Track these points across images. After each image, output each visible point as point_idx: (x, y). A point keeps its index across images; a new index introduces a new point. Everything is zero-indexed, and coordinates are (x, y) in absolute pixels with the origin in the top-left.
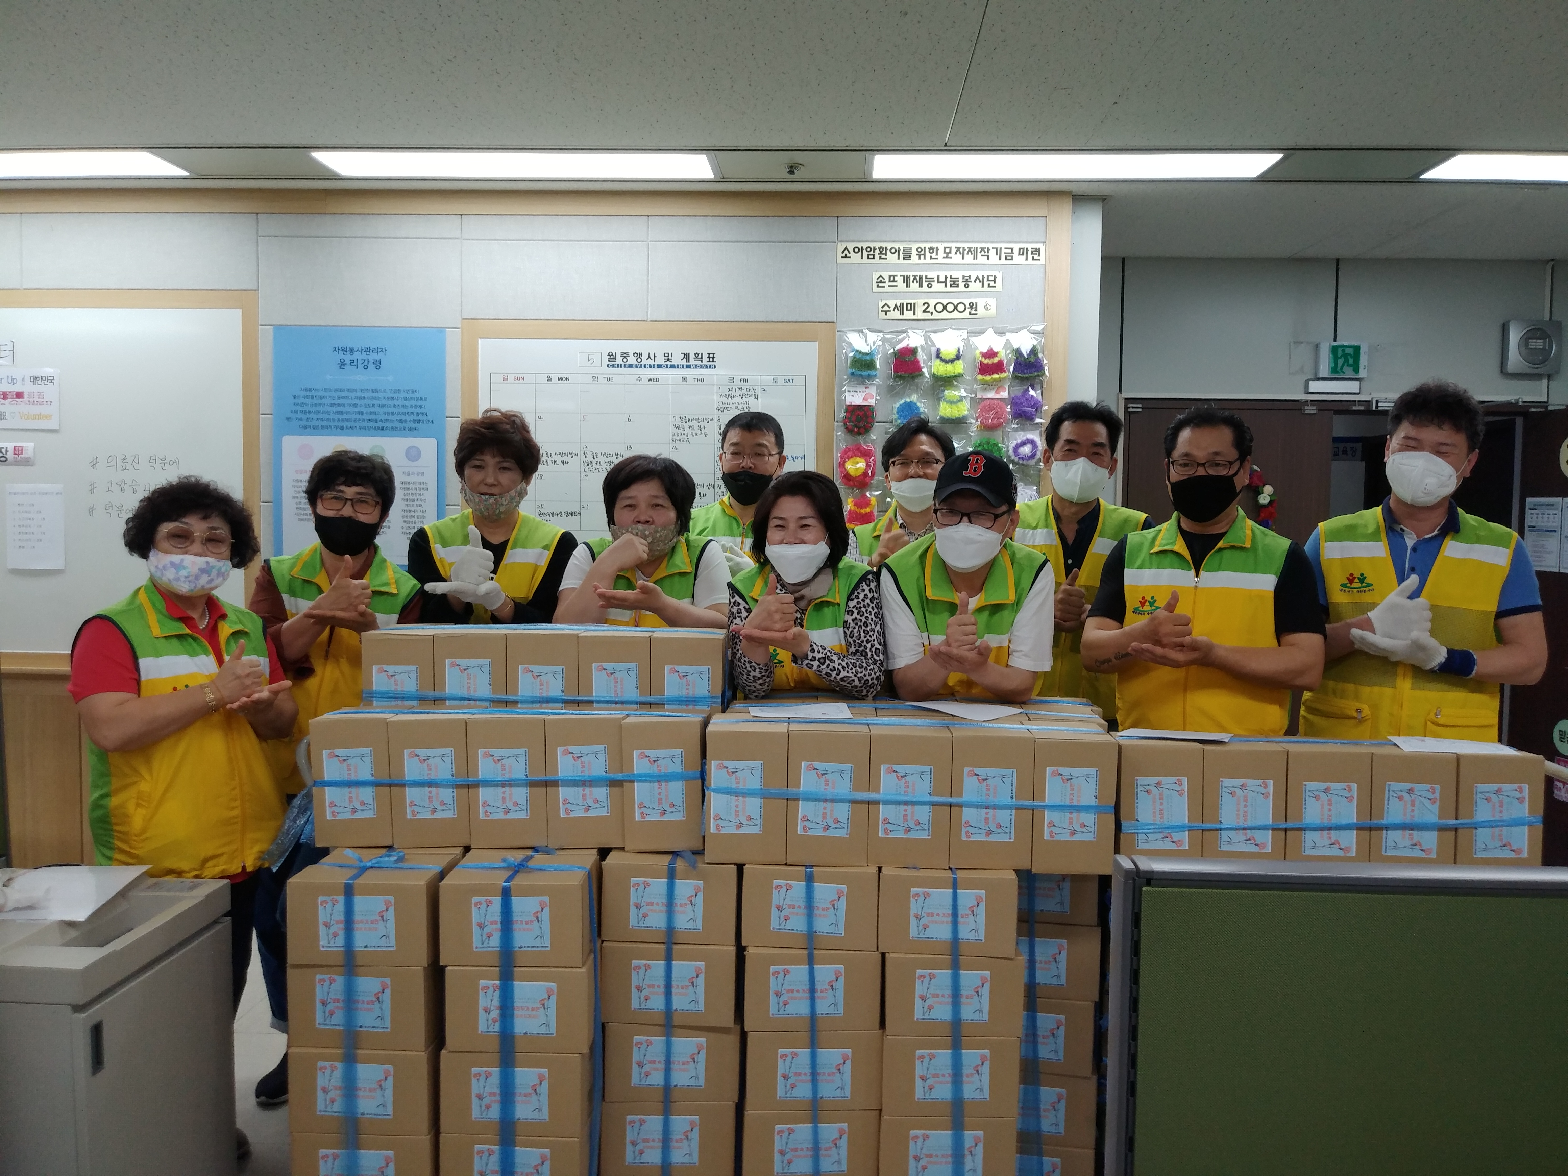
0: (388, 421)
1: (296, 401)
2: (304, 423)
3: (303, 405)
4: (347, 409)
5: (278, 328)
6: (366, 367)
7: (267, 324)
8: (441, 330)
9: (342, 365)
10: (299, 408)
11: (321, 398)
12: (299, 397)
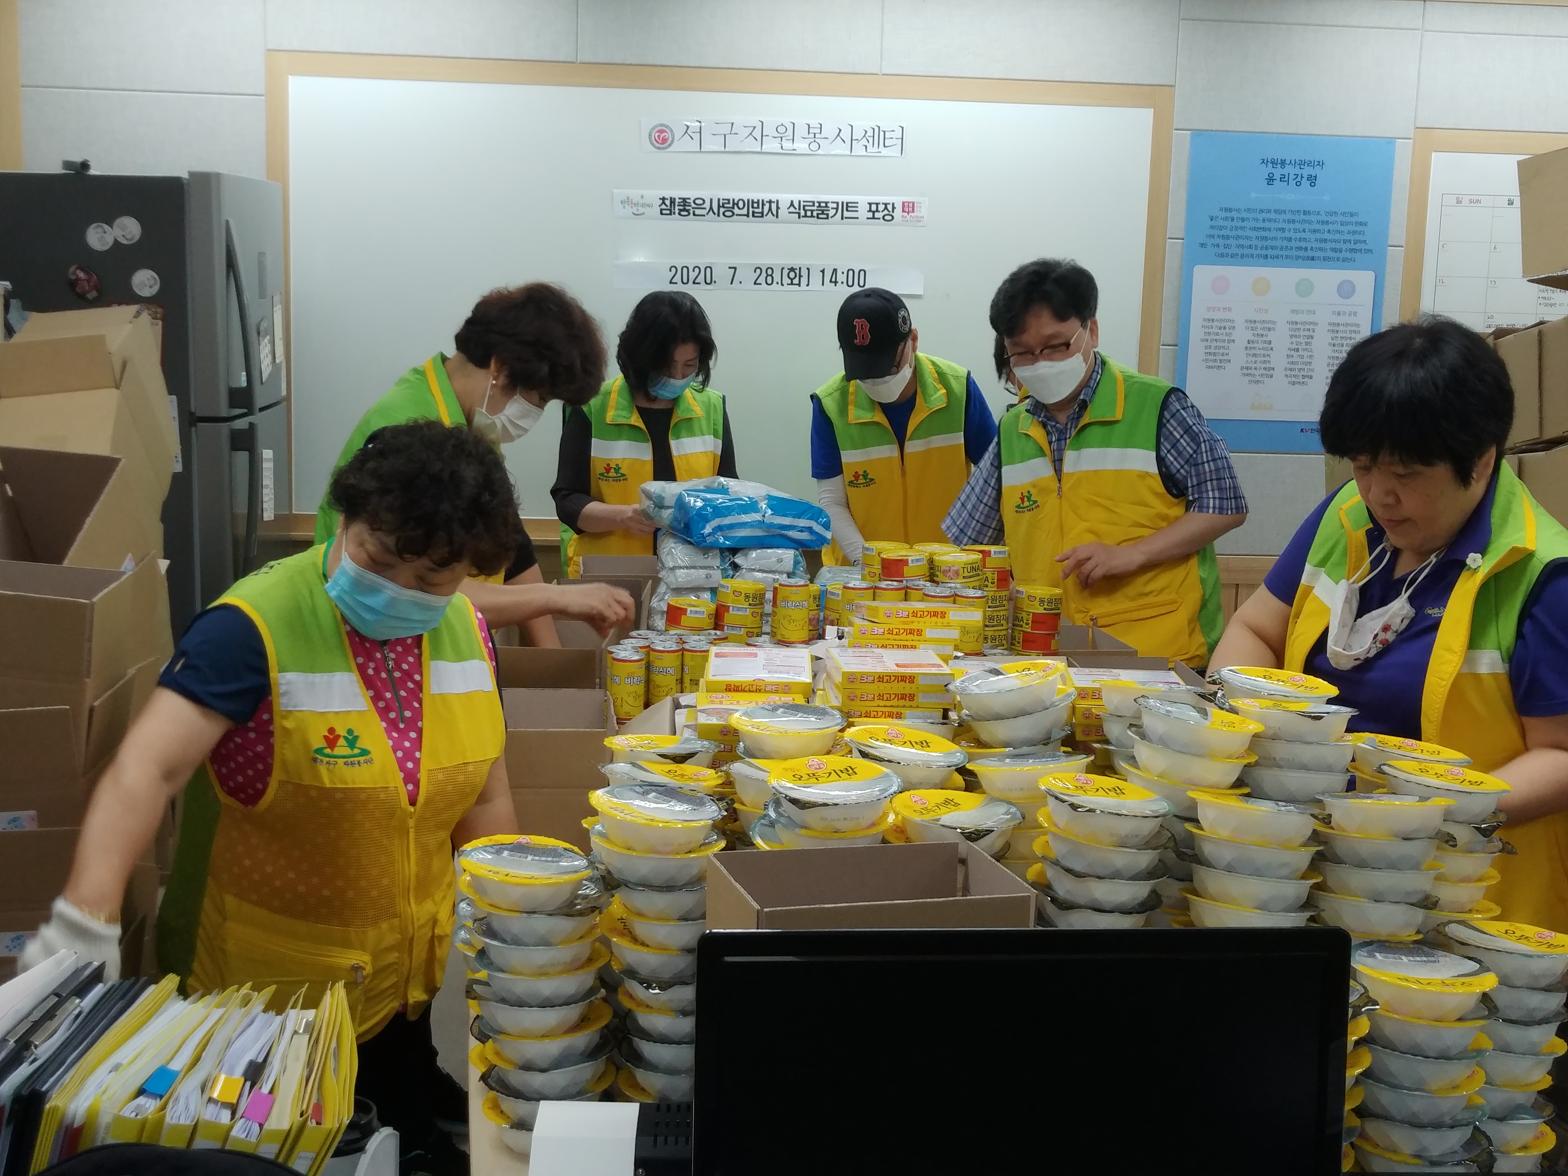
0: (1321, 249)
1: (1213, 223)
2: (1221, 250)
3: (1221, 228)
4: (1273, 234)
5: (1197, 133)
6: (1299, 184)
7: (1184, 128)
8: (1390, 141)
9: (1270, 180)
10: (1215, 232)
11: (1243, 220)
12: (1217, 217)
